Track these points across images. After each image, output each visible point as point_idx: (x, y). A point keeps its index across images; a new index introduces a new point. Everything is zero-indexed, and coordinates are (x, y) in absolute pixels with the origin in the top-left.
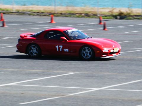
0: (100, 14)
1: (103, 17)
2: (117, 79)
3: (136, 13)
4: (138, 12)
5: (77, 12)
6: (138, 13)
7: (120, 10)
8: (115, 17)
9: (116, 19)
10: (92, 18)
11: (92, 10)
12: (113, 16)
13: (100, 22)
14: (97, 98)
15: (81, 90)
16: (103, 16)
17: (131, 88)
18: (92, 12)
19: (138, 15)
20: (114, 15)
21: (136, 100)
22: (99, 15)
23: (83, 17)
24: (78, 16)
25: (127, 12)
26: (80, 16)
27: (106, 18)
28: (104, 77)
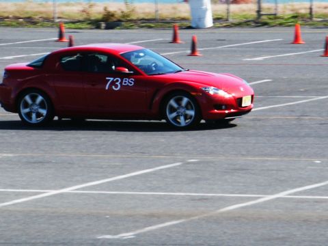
0: (59, 18)
1: (67, 26)
2: (102, 168)
3: (143, 13)
4: (147, 10)
5: (6, 15)
6: (149, 13)
7: (105, 9)
8: (96, 24)
9: (98, 27)
10: (42, 26)
11: (42, 9)
12: (89, 22)
13: (61, 36)
14: (53, 213)
15: (18, 195)
16: (66, 23)
17: (133, 189)
18: (41, 13)
19: (146, 18)
20: (93, 18)
21: (145, 216)
22: (57, 20)
23: (20, 25)
24: (9, 22)
25: (122, 12)
26: (14, 23)
27: (73, 26)
28: (69, 163)
